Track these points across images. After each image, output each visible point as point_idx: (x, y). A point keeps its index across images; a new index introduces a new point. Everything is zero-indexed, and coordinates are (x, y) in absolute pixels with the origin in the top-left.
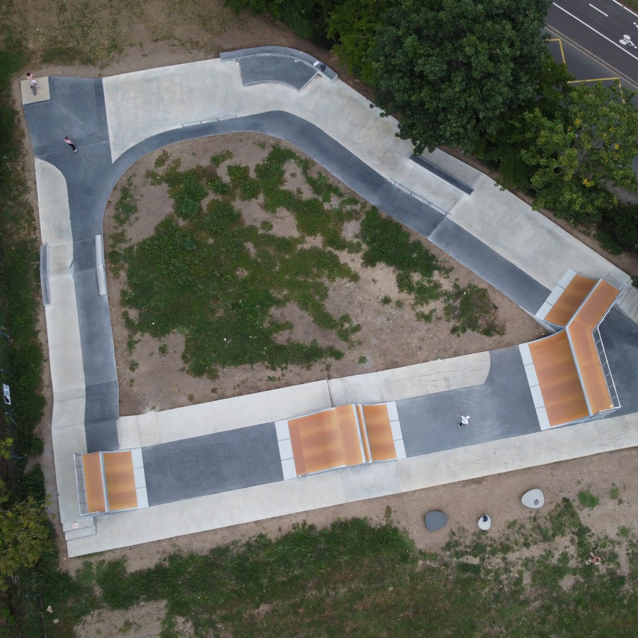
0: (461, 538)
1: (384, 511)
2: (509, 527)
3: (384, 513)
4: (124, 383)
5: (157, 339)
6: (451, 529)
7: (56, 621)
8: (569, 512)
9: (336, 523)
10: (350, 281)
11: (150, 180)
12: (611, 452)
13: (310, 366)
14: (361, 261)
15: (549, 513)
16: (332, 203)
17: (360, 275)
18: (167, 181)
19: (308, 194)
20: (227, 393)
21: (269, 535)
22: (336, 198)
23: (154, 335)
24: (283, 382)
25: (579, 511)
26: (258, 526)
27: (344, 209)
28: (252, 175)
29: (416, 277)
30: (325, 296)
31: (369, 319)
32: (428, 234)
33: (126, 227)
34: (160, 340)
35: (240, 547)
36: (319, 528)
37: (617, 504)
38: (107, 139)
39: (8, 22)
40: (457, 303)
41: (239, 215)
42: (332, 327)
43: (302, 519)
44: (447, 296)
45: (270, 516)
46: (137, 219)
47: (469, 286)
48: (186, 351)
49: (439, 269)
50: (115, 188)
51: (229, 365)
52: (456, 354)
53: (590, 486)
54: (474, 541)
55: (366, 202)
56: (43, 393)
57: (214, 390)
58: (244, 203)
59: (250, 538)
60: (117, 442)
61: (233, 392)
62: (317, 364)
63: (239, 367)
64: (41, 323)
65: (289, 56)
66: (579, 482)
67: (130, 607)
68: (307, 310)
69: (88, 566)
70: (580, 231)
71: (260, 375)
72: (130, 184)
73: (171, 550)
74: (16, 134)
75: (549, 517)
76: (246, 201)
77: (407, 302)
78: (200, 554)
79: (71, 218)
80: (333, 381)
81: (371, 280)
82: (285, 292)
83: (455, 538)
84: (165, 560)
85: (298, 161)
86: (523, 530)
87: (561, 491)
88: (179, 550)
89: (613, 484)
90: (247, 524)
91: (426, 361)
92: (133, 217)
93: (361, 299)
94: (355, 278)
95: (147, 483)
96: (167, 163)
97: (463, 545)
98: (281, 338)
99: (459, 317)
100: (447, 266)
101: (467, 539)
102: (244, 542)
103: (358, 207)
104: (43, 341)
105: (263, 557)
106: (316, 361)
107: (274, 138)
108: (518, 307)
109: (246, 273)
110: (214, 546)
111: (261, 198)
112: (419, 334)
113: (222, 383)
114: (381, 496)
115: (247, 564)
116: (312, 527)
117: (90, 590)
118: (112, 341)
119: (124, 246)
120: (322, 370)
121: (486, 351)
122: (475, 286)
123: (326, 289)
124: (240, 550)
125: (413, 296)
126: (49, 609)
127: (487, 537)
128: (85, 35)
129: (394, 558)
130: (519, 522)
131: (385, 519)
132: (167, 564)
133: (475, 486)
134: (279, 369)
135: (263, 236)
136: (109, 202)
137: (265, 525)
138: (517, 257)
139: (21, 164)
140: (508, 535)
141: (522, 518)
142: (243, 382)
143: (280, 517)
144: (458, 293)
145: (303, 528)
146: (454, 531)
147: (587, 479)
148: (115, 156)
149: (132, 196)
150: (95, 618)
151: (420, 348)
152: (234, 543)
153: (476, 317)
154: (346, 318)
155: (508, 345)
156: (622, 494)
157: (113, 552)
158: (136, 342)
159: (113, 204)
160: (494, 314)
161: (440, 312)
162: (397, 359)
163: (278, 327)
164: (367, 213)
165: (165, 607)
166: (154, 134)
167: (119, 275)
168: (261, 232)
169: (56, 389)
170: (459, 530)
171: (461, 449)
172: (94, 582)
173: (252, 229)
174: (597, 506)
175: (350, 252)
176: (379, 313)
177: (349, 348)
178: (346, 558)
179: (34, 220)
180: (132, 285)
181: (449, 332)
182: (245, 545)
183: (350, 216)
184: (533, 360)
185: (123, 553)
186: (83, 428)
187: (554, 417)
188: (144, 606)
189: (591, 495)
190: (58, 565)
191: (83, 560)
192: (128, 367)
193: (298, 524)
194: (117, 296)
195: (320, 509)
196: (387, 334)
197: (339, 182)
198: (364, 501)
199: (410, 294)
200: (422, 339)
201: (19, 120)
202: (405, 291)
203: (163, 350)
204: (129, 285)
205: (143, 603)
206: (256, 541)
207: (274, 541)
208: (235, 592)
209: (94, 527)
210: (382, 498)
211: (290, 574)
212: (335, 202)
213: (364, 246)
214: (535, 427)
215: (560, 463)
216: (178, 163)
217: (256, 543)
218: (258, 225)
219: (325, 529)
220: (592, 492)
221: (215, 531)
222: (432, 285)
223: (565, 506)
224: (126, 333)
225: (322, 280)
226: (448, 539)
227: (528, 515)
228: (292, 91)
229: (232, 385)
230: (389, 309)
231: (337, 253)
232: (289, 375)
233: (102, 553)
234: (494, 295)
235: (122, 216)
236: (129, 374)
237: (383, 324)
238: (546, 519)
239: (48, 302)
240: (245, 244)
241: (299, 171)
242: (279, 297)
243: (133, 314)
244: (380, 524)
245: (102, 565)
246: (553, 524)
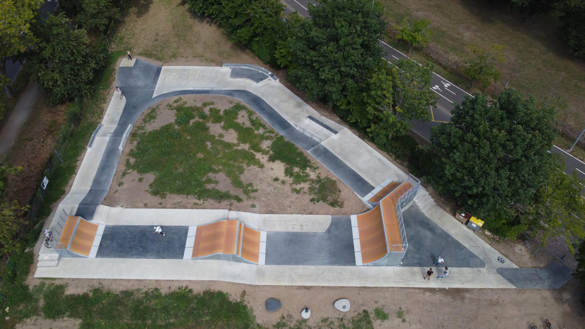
0: (288, 321)
1: (240, 293)
2: (322, 321)
3: (240, 294)
4: (112, 191)
5: (140, 174)
6: (282, 314)
7: (7, 318)
8: (366, 320)
9: (207, 292)
10: (258, 168)
11: (168, 107)
12: (402, 288)
13: (221, 201)
14: (268, 159)
15: (353, 318)
16: (260, 131)
17: (265, 165)
18: (176, 109)
19: (248, 124)
20: (167, 206)
21: (162, 290)
22: (263, 129)
23: (139, 172)
24: (202, 207)
25: (373, 321)
26: (157, 283)
27: (265, 135)
28: (221, 113)
29: (296, 169)
30: (242, 172)
31: (264, 187)
32: (308, 149)
33: (147, 124)
34: (141, 175)
35: (141, 294)
36: (195, 292)
37: (401, 321)
38: (154, 88)
39: (129, 41)
40: (317, 186)
41: (208, 129)
42: (241, 188)
43: (186, 284)
44: (312, 182)
45: (166, 279)
46: (154, 122)
47: (326, 178)
48: (153, 183)
49: (310, 167)
50: (149, 108)
51: (174, 193)
52: (311, 213)
53: (383, 306)
54: (297, 326)
55: (278, 134)
56: (66, 189)
57: (160, 204)
58: (212, 124)
59: (149, 289)
60: (93, 217)
61: (171, 206)
62: (225, 201)
63: (180, 195)
64: (82, 157)
65: (257, 70)
66: (376, 302)
67: (57, 319)
68: (230, 177)
69: (43, 285)
70: (398, 162)
71: (190, 201)
72: (157, 108)
73: (97, 286)
74: (111, 79)
75: (351, 321)
76: (214, 124)
77: (288, 182)
78: (114, 293)
79: (121, 117)
80: (232, 212)
81: (270, 168)
82: (220, 167)
83: (284, 321)
84: (90, 291)
85: (247, 111)
86: (332, 326)
87: (363, 305)
88: (102, 287)
89: (400, 308)
90: (150, 280)
91: (292, 213)
92: (152, 121)
93: (262, 177)
94: (262, 166)
95: (101, 244)
96: (179, 102)
97: (289, 327)
98: (209, 186)
99: (316, 193)
100: (315, 166)
101: (292, 323)
102: (144, 291)
103: (273, 135)
104: (78, 165)
105: (153, 304)
106: (225, 200)
107: (238, 101)
108: (353, 193)
109: (202, 156)
110: (125, 290)
111: (222, 124)
112: (291, 199)
113: (167, 201)
114: (242, 283)
115: (142, 307)
116: (191, 291)
117: (37, 301)
118: (115, 171)
119: (142, 131)
120: (227, 205)
121: (329, 215)
122: (329, 178)
123: (244, 170)
124: (140, 296)
125: (292, 179)
126: (7, 309)
127: (306, 325)
128: (162, 50)
129: (239, 325)
130: (330, 319)
131: (240, 297)
132: (91, 295)
133: (305, 291)
134: (202, 200)
135: (217, 140)
136: (143, 113)
137: (162, 283)
138: (358, 168)
139: (107, 92)
140: (321, 326)
141: (333, 317)
142: (179, 202)
143: (173, 281)
144: (319, 180)
145: (185, 290)
146: (284, 316)
147: (382, 302)
148: (154, 95)
149: (156, 112)
150: (33, 322)
151: (290, 207)
152: (138, 290)
153: (327, 195)
154: (251, 185)
155: (344, 214)
156: (406, 316)
157: (61, 280)
158: (127, 173)
159: (145, 114)
160: (338, 195)
161: (306, 189)
162: (273, 210)
163: (209, 181)
164: (277, 138)
165: (79, 324)
166: (178, 90)
167: (133, 143)
168: (217, 138)
169: (73, 188)
170: (288, 316)
171: (301, 267)
172: (42, 296)
173: (213, 137)
174: (387, 320)
175: (263, 154)
176: (270, 185)
177: (247, 199)
178: (207, 318)
179: (102, 115)
180: (138, 148)
181: (309, 200)
182: (144, 293)
183: (267, 138)
184: (358, 224)
185: (68, 281)
186: (77, 206)
187: (366, 258)
188: (66, 321)
189: (383, 312)
190: (25, 280)
191: (42, 280)
192: (118, 184)
193: (182, 287)
194: (127, 151)
195: (199, 281)
196: (272, 196)
197: (266, 123)
198: (229, 282)
199: (291, 178)
200: (292, 202)
201: (115, 73)
202: (288, 176)
203: (140, 180)
204: (136, 148)
205: (66, 318)
206: (152, 292)
207: (163, 295)
208: (127, 325)
209: (57, 262)
210: (242, 284)
211: (167, 321)
212: (261, 131)
213: (271, 152)
214: (353, 262)
215: (365, 287)
216: (185, 103)
217: (151, 293)
218: (217, 135)
219: (198, 294)
220: (384, 310)
221: (129, 280)
222: (304, 174)
223: (364, 316)
224: (124, 168)
225: (243, 165)
226: (279, 320)
227: (337, 316)
228: (254, 84)
229: (172, 203)
230: (277, 184)
231: (255, 153)
232: (206, 203)
233: (54, 279)
234: (340, 184)
235: (147, 120)
236: (116, 187)
237: (271, 191)
238: (350, 321)
239: (90, 146)
240: (206, 142)
241: (246, 115)
242: (216, 169)
243: (132, 160)
244: (236, 300)
245: (52, 286)
246: (354, 326)
